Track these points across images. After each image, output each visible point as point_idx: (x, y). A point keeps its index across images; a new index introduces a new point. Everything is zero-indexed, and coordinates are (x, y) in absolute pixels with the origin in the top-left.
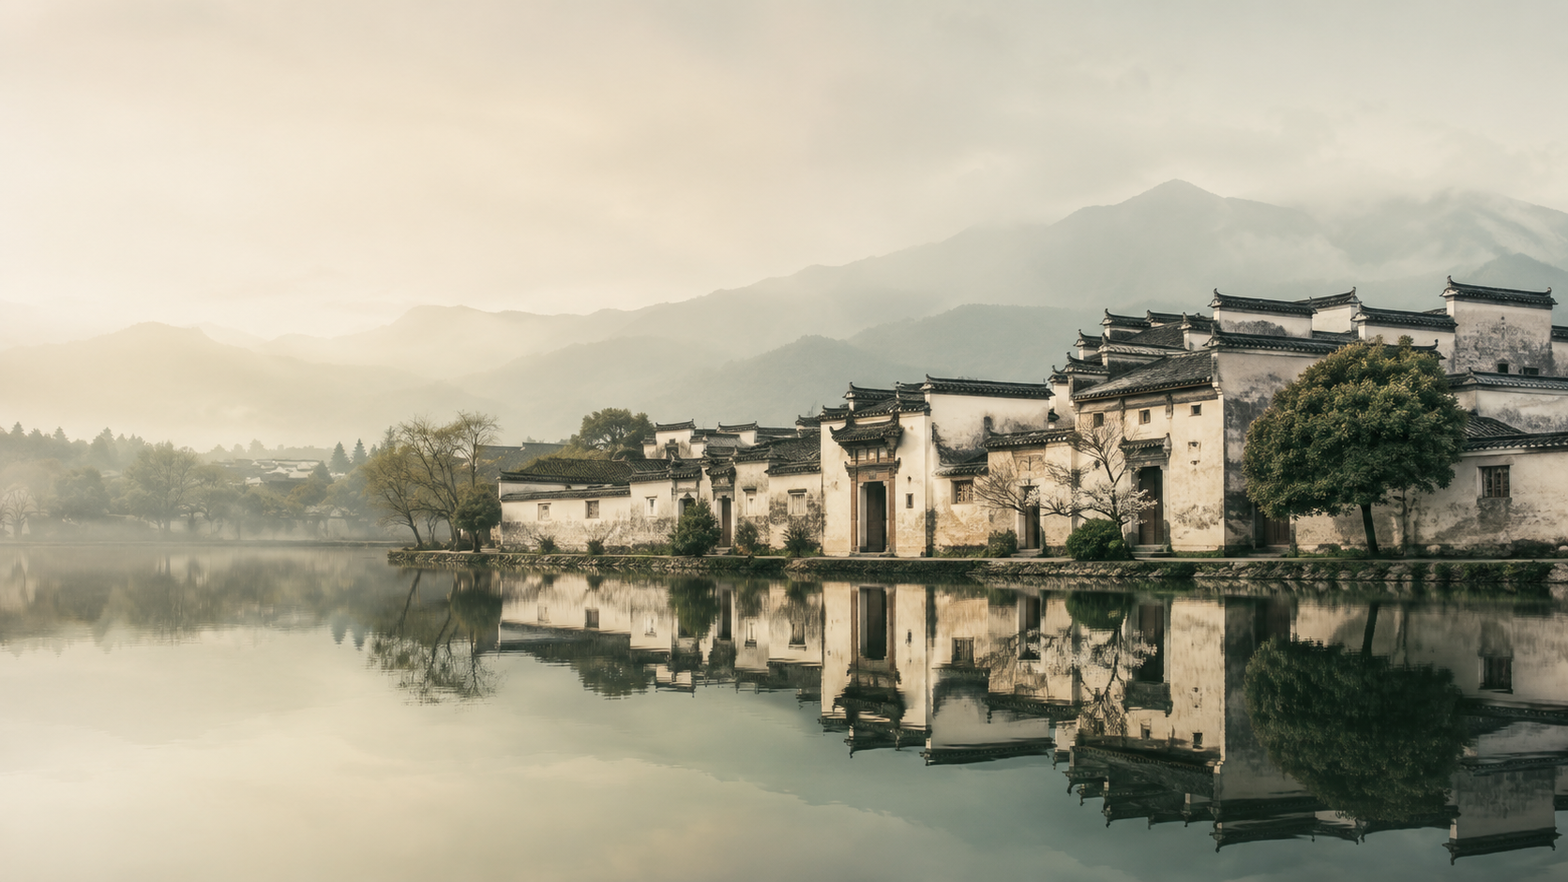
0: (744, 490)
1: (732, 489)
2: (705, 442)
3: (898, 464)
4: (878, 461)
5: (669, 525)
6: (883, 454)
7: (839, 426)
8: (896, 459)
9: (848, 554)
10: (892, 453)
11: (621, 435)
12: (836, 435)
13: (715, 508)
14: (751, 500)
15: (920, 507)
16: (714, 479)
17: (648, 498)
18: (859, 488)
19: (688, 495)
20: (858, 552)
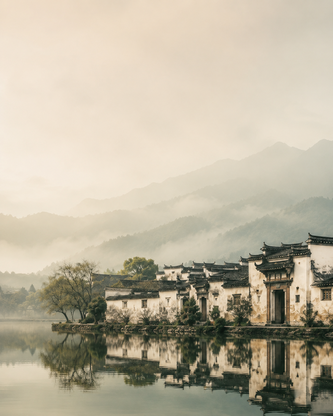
0: (213, 294)
1: (207, 293)
2: (189, 273)
3: (291, 281)
4: (281, 280)
5: (176, 311)
6: (284, 276)
7: (259, 263)
8: (291, 279)
9: (265, 325)
10: (288, 276)
11: (141, 269)
12: (258, 267)
13: (198, 303)
14: (216, 299)
15: (303, 302)
16: (197, 289)
17: (166, 298)
18: (271, 293)
19: (185, 297)
20: (270, 323)
